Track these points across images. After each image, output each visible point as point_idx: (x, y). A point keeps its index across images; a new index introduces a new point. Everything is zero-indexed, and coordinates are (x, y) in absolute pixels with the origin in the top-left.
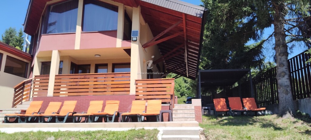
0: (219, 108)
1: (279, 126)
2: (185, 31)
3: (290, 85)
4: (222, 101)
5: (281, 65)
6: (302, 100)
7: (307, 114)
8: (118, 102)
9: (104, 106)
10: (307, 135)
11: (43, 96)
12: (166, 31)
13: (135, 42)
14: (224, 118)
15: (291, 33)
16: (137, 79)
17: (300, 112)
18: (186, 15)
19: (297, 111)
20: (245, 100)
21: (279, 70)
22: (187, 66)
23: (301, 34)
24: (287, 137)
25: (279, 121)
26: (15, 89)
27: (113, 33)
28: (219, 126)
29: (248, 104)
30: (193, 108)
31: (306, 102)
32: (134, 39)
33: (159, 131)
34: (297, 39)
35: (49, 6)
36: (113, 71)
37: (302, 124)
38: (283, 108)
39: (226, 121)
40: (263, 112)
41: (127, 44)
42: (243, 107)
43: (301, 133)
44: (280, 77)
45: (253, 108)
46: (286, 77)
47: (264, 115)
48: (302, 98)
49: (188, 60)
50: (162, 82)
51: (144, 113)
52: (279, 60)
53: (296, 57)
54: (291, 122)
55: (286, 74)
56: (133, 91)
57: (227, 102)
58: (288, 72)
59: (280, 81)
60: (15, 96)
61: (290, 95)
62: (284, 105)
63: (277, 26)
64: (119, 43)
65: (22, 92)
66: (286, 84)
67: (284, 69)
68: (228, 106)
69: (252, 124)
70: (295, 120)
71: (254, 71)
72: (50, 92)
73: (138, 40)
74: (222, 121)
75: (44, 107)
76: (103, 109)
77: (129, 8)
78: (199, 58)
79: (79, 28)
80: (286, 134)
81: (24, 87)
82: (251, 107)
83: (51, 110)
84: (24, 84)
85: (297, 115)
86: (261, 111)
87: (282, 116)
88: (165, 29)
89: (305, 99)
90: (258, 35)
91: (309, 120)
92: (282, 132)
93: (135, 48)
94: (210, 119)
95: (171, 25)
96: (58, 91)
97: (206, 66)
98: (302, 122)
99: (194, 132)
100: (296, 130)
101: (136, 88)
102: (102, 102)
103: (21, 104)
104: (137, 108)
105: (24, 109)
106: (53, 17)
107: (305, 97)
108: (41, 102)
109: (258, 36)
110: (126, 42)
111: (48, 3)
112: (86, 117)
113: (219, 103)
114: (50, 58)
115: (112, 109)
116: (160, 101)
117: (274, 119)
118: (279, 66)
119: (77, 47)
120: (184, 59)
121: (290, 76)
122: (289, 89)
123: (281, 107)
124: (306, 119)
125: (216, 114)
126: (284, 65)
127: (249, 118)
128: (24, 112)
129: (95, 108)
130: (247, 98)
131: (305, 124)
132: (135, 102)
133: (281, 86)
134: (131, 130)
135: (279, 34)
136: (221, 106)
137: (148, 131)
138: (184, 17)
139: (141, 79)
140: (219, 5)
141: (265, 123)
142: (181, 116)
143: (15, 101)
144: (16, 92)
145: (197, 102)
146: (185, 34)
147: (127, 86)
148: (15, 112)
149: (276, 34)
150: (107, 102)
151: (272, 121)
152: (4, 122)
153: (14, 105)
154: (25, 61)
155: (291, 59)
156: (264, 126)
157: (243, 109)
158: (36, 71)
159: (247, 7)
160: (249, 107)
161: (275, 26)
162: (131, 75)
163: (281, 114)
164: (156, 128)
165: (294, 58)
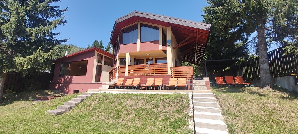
0: (219, 82)
1: (262, 93)
2: (197, 38)
3: (269, 69)
4: (221, 78)
5: (263, 56)
6: (278, 78)
7: (281, 87)
8: (162, 79)
9: (154, 81)
10: (283, 99)
11: (123, 75)
12: (186, 39)
13: (169, 46)
14: (223, 88)
15: (270, 36)
16: (171, 67)
17: (276, 86)
18: (199, 29)
19: (274, 85)
20: (236, 78)
21: (261, 60)
22: (196, 58)
23: (277, 36)
24: (270, 100)
25: (261, 91)
26: (110, 73)
27: (157, 42)
28: (221, 93)
29: (238, 80)
30: (204, 82)
31: (281, 79)
32: (169, 45)
33: (189, 95)
34: (275, 39)
35: (123, 30)
36: (156, 63)
37: (278, 93)
38: (264, 83)
39: (225, 90)
40: (249, 85)
41: (165, 48)
42: (235, 82)
43: (278, 98)
44: (261, 64)
45: (241, 83)
46: (266, 64)
47: (249, 87)
48: (277, 77)
49: (197, 54)
50: (186, 68)
51: (177, 85)
52: (261, 53)
53: (274, 51)
54: (270, 91)
55: (266, 62)
56: (169, 73)
57: (224, 79)
58: (267, 61)
59: (261, 67)
60: (110, 76)
61: (269, 75)
62: (265, 81)
63: (259, 32)
64: (160, 47)
65: (112, 74)
66: (266, 68)
67: (265, 59)
68: (225, 81)
69: (242, 92)
70: (273, 90)
71: (242, 60)
72: (127, 74)
73: (171, 45)
74: (222, 90)
75: (125, 81)
76: (154, 83)
77: (165, 27)
78: (204, 53)
79: (139, 40)
80: (269, 98)
81: (113, 71)
82: (240, 82)
83: (129, 83)
84: (113, 70)
85: (274, 87)
86: (247, 84)
87: (263, 88)
88: (186, 38)
89: (280, 77)
90: (245, 37)
91: (283, 90)
92: (266, 97)
93: (169, 50)
94: (214, 89)
95: (189, 36)
96: (129, 73)
97: (208, 57)
98: (279, 92)
99: (211, 96)
100: (275, 96)
101: (171, 71)
102: (153, 79)
103: (112, 80)
104: (172, 82)
105: (116, 82)
106: (125, 35)
107: (280, 76)
108: (123, 79)
109: (245, 39)
110: (164, 47)
111: (122, 28)
112: (146, 87)
113: (218, 79)
114: (126, 56)
115: (159, 83)
116: (185, 79)
117: (257, 89)
118: (261, 57)
119: (138, 50)
120: (194, 54)
121: (269, 63)
122: (268, 71)
123: (262, 83)
124: (281, 90)
125: (217, 86)
126: (265, 57)
127: (240, 88)
128: (116, 84)
129: (150, 82)
130: (237, 77)
131: (281, 93)
132: (171, 79)
133: (262, 69)
134: (174, 94)
135: (261, 37)
136: (220, 81)
137: (183, 95)
138: (198, 31)
139: (173, 67)
140: (220, 22)
141: (251, 91)
142: (198, 87)
143: (110, 78)
144: (110, 74)
145: (207, 79)
146: (197, 40)
147: (166, 70)
148: (112, 83)
149: (258, 37)
150: (156, 79)
151: (256, 90)
152: (108, 88)
153: (110, 80)
154: (112, 58)
155: (269, 52)
156: (251, 93)
157: (235, 83)
158: (118, 64)
159: (240, 23)
160: (238, 82)
161: (258, 32)
162: (168, 64)
163: (263, 87)
164: (187, 93)
165: (271, 52)
